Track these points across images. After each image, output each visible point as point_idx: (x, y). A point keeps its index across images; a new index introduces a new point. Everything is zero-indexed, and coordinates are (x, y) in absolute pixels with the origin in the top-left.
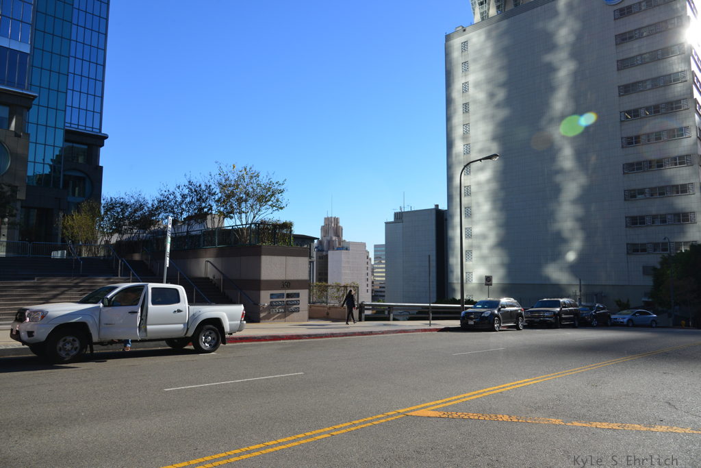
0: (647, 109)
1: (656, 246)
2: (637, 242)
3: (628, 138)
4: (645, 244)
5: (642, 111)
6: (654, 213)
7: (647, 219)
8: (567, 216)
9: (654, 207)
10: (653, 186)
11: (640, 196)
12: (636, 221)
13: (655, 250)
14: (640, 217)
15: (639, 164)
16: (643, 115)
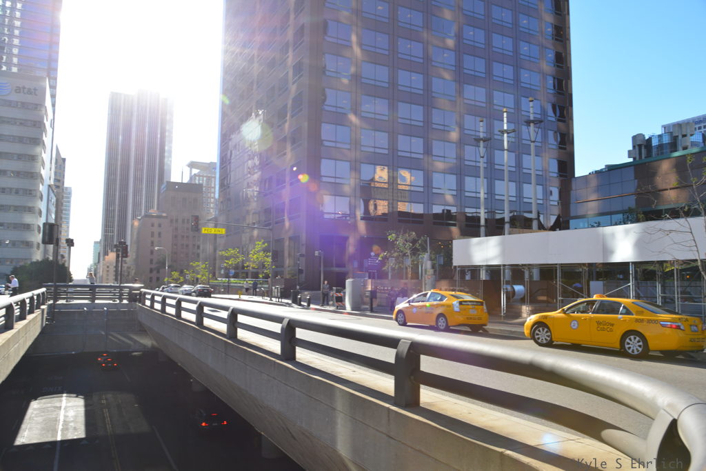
0: (12, 172)
15: (2, 206)
16: (9, 175)
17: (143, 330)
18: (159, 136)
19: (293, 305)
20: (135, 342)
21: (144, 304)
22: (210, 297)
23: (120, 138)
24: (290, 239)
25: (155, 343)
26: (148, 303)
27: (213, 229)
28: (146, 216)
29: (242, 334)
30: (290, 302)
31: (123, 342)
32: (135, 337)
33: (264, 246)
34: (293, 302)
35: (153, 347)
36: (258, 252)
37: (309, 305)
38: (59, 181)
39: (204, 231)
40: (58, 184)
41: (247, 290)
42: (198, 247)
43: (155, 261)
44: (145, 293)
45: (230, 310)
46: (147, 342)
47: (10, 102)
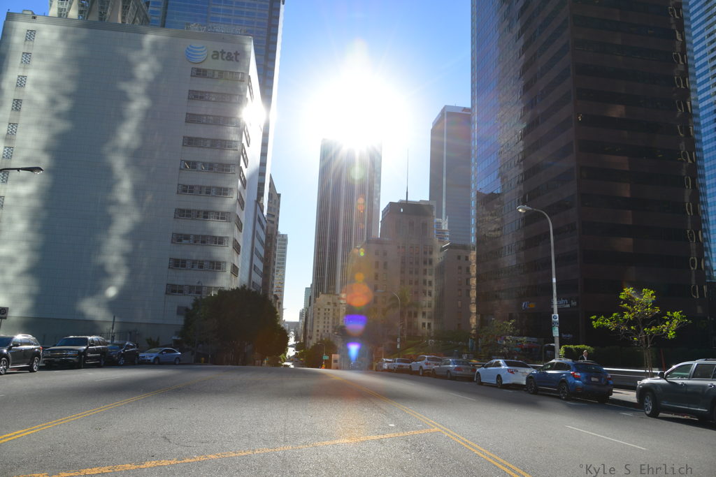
0: (204, 164)
1: (191, 288)
2: (176, 283)
3: (184, 186)
4: (183, 286)
5: (199, 165)
6: (194, 258)
7: (188, 262)
8: (113, 250)
9: (195, 253)
10: (198, 233)
11: (184, 241)
12: (178, 264)
13: (190, 293)
14: (182, 260)
15: (189, 211)
16: (199, 169)
47: (205, 71)
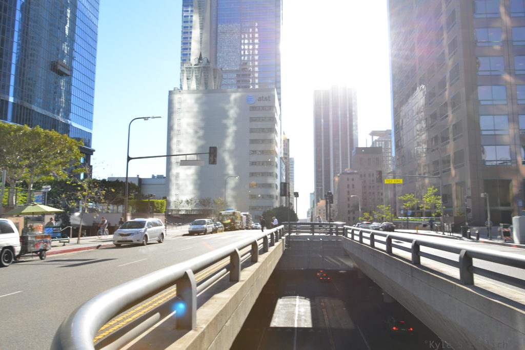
2: (253, 205)
3: (252, 162)
4: (256, 206)
9: (260, 192)
10: (260, 183)
11: (255, 187)
12: (253, 197)
13: (259, 209)
16: (258, 153)
17: (347, 255)
18: (348, 116)
19: (464, 238)
20: (342, 263)
21: (347, 236)
22: (394, 231)
23: (322, 121)
24: (457, 184)
25: (356, 265)
26: (349, 236)
27: (393, 180)
28: (343, 173)
29: (424, 261)
30: (460, 235)
31: (335, 263)
32: (342, 260)
33: (434, 191)
34: (463, 236)
35: (355, 268)
36: (431, 195)
37: (478, 239)
38: (286, 154)
39: (386, 182)
40: (286, 156)
41: (425, 226)
42: (382, 194)
43: (351, 205)
44: (347, 229)
45: (414, 242)
46: (351, 264)
47: (256, 107)
